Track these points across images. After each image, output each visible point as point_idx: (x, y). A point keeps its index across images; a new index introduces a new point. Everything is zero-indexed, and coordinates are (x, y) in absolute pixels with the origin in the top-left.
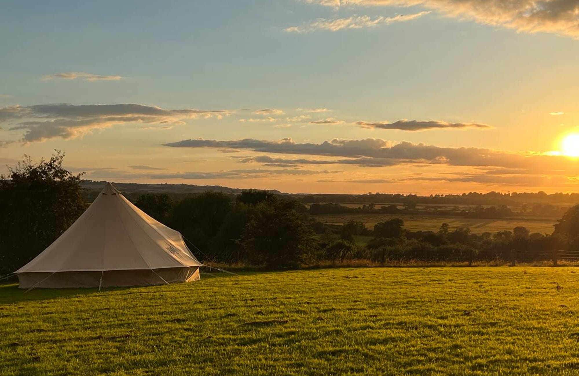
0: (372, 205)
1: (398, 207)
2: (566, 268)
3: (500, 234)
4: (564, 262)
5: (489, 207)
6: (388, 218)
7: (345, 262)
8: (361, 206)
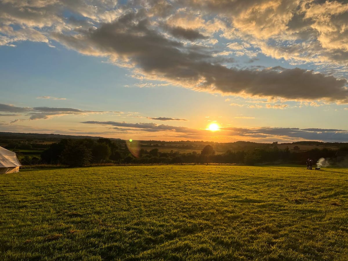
0: (151, 144)
1: (159, 145)
2: (185, 166)
3: (188, 154)
4: (184, 164)
5: (186, 145)
6: (154, 148)
7: (103, 164)
8: (147, 144)
